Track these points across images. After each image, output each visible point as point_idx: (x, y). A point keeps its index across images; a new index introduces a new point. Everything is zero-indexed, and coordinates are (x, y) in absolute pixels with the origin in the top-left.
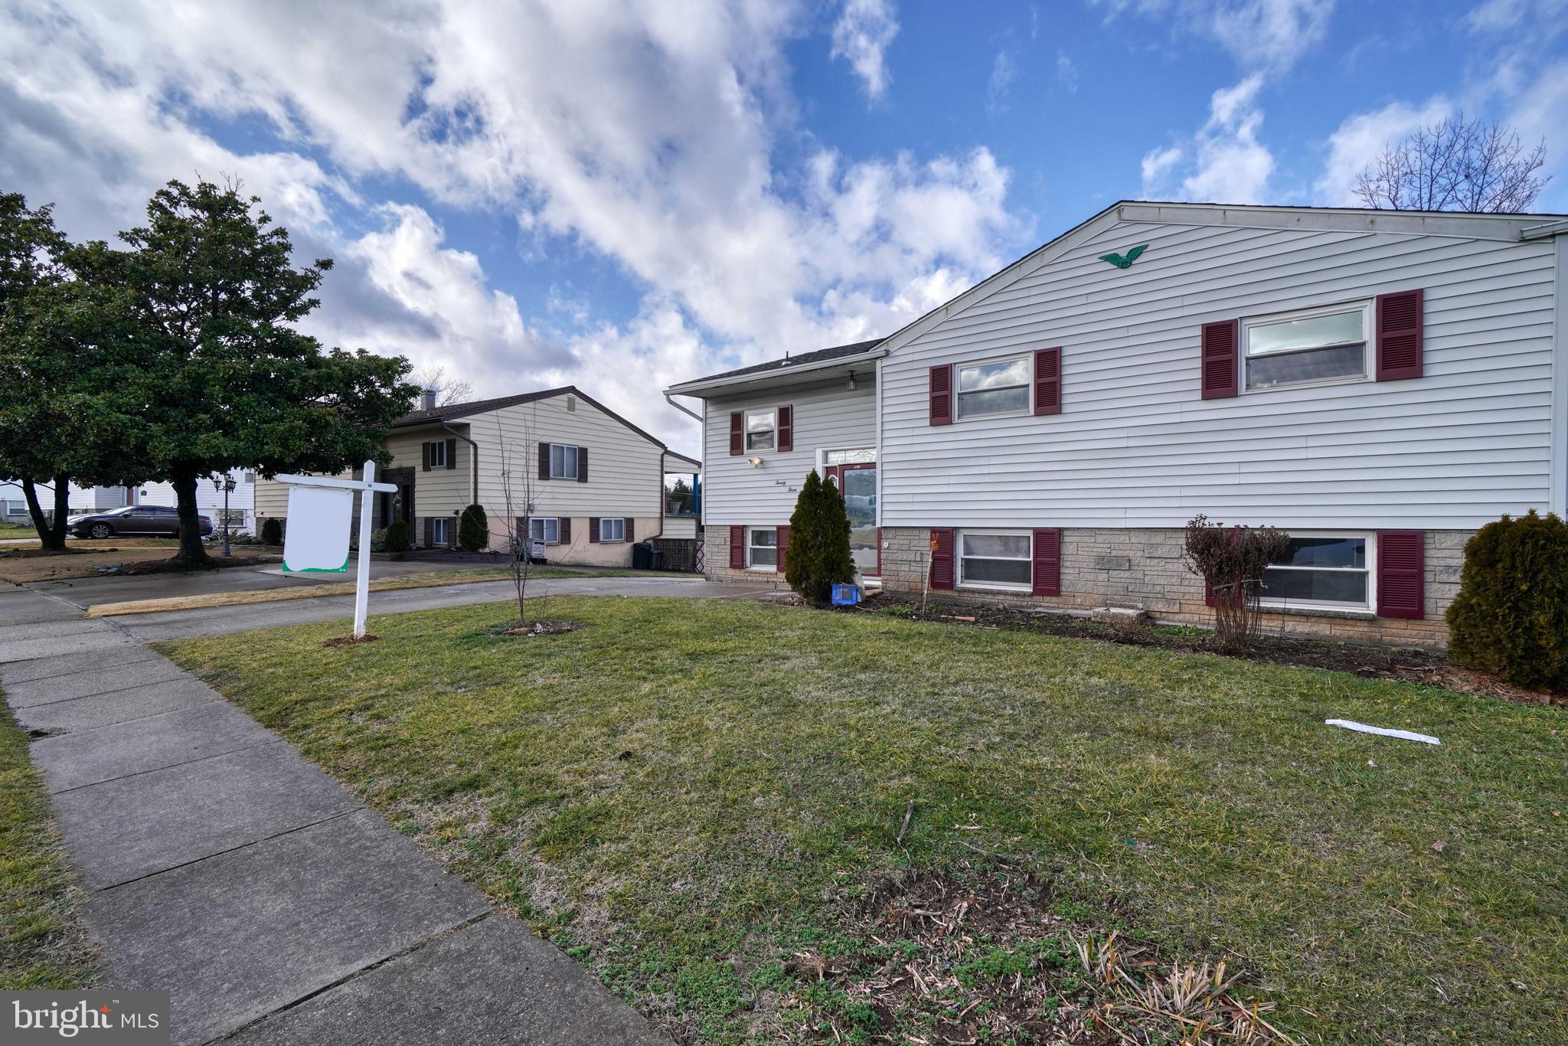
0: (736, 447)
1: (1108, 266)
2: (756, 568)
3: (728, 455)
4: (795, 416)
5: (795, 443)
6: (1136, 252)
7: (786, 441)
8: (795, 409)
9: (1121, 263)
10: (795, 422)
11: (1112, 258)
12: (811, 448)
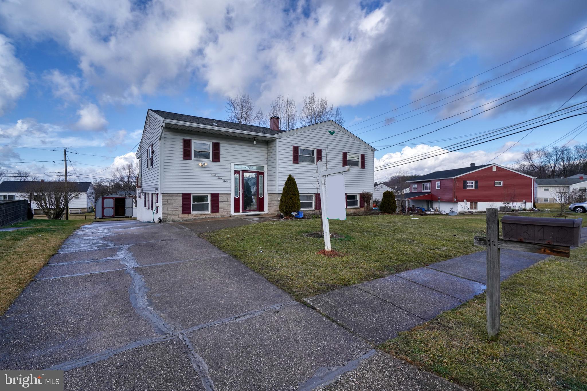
0: (187, 155)
1: (329, 133)
2: (196, 213)
3: (182, 159)
4: (221, 148)
5: (221, 159)
6: (334, 132)
7: (217, 158)
8: (221, 145)
9: (332, 133)
10: (221, 150)
11: (330, 132)
12: (229, 162)
